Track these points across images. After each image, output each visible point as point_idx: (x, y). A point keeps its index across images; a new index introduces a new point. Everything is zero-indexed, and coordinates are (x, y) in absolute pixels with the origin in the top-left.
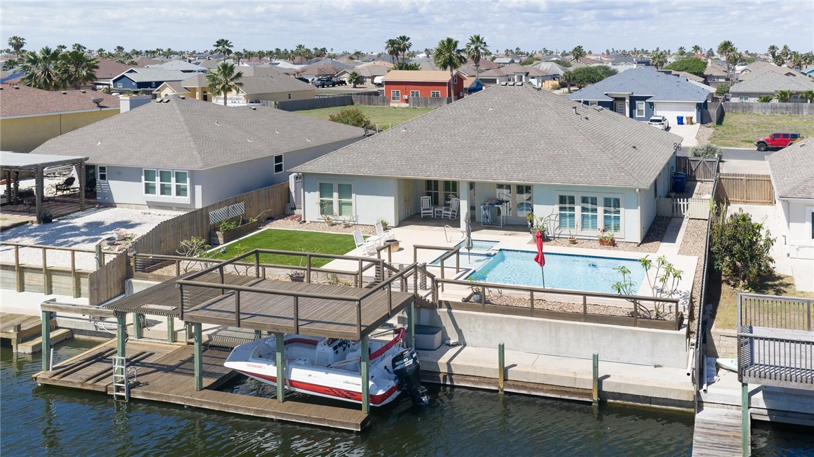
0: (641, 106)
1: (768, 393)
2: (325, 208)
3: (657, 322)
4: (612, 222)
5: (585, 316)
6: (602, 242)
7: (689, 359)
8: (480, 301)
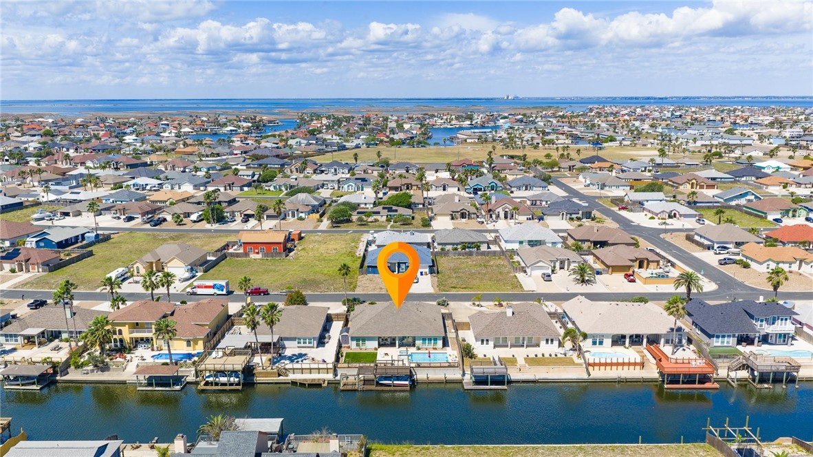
0: (403, 266)
1: (475, 376)
2: (358, 345)
3: (454, 367)
4: (436, 343)
5: (440, 367)
6: (434, 349)
7: (461, 372)
8: (419, 366)
